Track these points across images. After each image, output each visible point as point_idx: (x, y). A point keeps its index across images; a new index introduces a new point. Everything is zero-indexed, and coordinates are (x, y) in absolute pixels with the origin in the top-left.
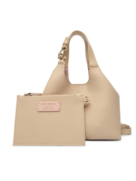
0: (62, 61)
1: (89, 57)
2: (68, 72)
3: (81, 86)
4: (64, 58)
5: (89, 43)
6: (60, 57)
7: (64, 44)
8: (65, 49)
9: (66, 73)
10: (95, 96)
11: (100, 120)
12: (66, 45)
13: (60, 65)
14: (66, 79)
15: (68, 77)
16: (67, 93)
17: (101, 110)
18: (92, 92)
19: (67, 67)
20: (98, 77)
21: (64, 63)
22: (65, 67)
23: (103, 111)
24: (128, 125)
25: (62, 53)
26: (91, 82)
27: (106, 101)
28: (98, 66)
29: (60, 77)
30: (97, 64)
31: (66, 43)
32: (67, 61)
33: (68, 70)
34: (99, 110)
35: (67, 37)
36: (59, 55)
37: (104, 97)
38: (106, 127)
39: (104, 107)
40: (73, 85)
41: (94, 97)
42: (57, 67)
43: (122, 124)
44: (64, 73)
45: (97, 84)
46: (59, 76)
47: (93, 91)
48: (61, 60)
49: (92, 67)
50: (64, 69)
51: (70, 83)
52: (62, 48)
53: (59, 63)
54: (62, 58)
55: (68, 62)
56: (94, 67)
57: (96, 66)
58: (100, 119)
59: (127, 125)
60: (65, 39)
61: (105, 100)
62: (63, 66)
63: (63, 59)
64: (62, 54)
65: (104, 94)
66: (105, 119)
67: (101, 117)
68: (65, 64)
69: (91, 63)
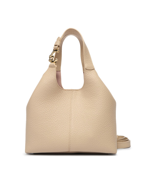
0: (54, 64)
1: (84, 58)
2: (61, 76)
3: (75, 91)
4: (56, 60)
5: (84, 43)
6: (51, 60)
7: (55, 45)
8: (56, 50)
9: (58, 77)
10: (90, 102)
11: (94, 130)
12: (58, 47)
13: (51, 68)
14: (57, 83)
15: (61, 81)
16: (59, 99)
17: (95, 118)
18: (86, 99)
19: (59, 70)
20: (94, 81)
21: (56, 66)
22: (57, 71)
23: (97, 120)
24: (126, 137)
25: (54, 55)
26: (86, 87)
27: (101, 108)
28: (94, 69)
29: (51, 82)
30: (93, 66)
31: (58, 44)
32: (59, 63)
33: (60, 74)
34: (92, 118)
35: (59, 37)
36: (50, 58)
37: (99, 103)
38: (100, 138)
39: (97, 115)
40: (66, 90)
41: (89, 104)
42: (47, 70)
43: (118, 136)
44: (56, 77)
45: (92, 90)
46: (50, 80)
47: (88, 97)
48: (52, 63)
49: (87, 70)
50: (55, 73)
51: (62, 88)
52: (54, 50)
53: (50, 66)
54: (53, 60)
55: (60, 66)
56: (90, 70)
57: (92, 69)
58: (94, 128)
59: (124, 137)
60: (57, 40)
61: (99, 107)
62: (55, 69)
63: (55, 62)
64: (53, 57)
65: (99, 100)
66: (99, 129)
67: (95, 127)
68: (56, 68)
69: (86, 66)
